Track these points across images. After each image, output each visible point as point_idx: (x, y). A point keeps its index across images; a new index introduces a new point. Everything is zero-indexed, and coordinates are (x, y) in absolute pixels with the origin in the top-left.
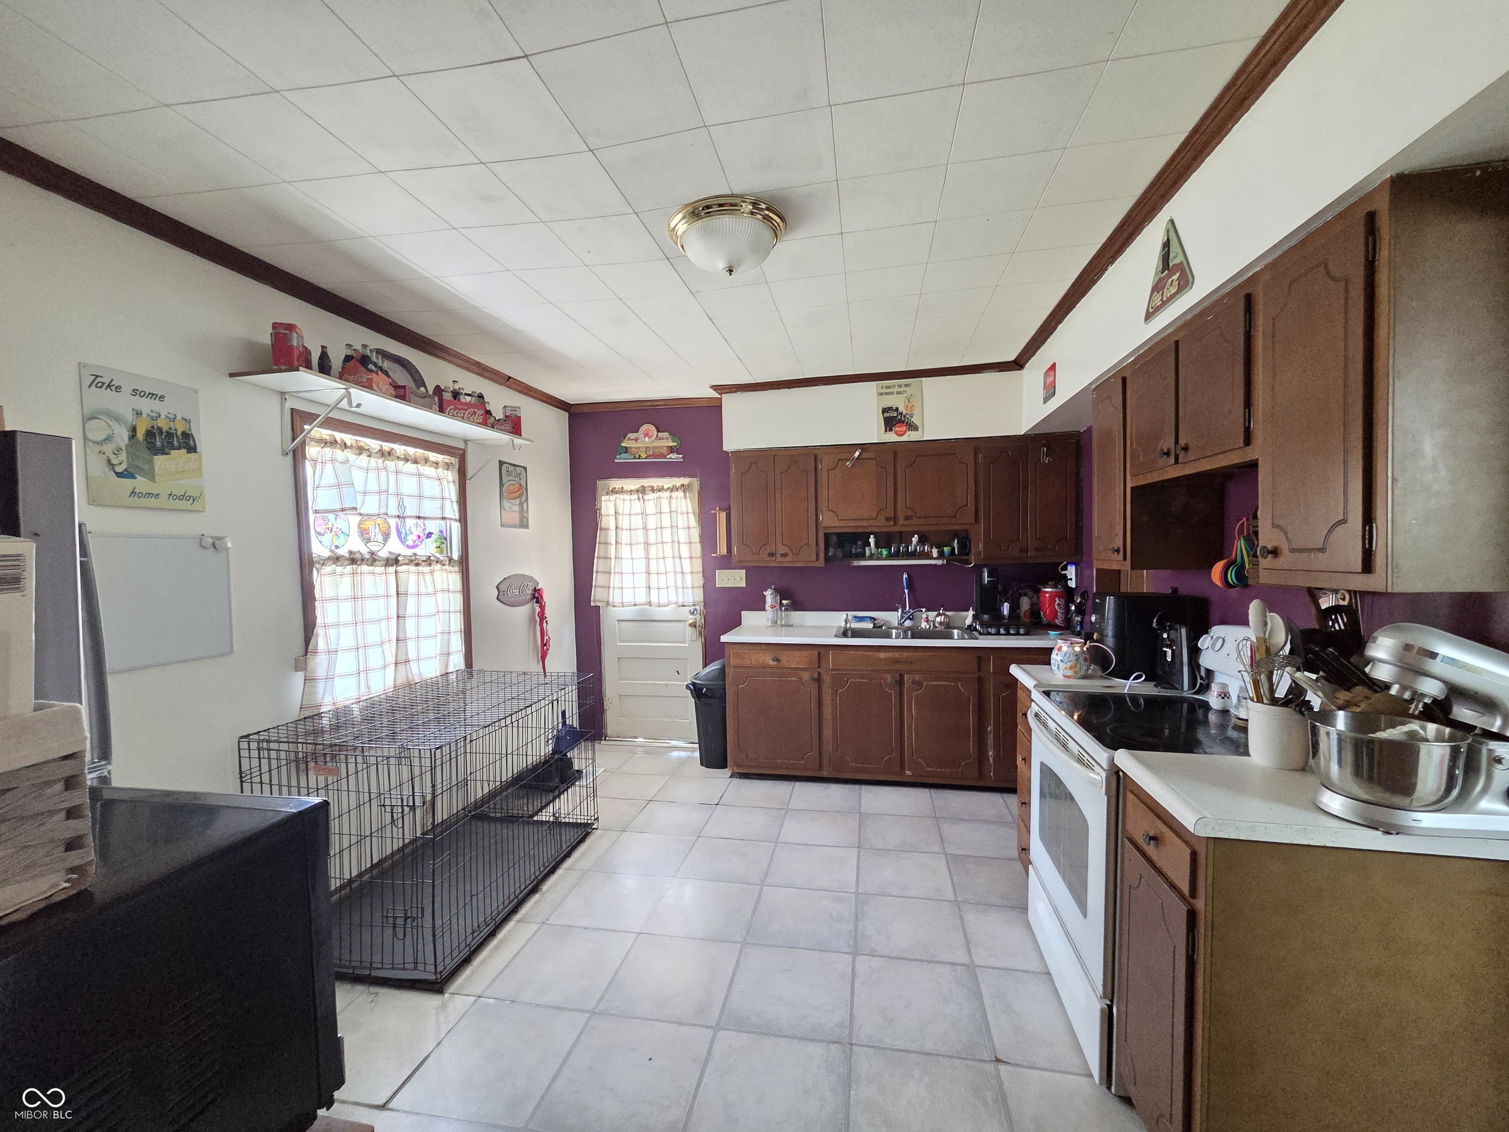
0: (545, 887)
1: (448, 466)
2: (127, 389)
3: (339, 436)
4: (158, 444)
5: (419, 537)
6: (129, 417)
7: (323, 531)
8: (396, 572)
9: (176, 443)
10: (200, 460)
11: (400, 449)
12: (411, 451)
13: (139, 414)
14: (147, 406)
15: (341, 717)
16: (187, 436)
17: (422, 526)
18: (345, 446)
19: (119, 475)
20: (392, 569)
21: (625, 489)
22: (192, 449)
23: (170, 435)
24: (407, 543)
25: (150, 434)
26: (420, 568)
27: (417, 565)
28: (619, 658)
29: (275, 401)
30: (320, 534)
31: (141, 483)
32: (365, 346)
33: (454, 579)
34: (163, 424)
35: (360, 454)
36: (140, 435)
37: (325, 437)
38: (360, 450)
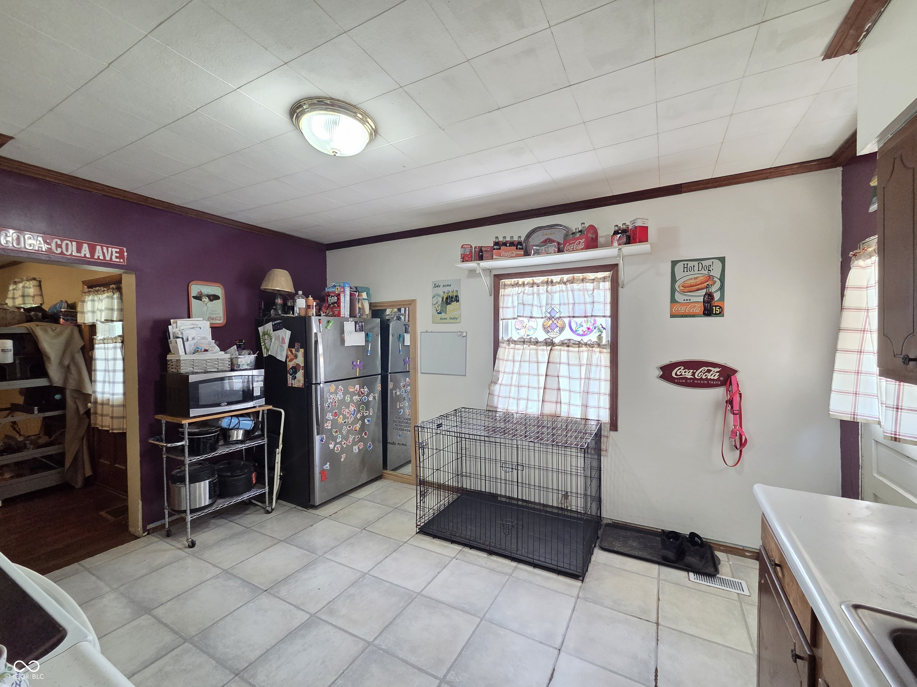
1: (604, 279)
2: (442, 286)
3: (521, 281)
4: (449, 301)
5: (589, 329)
6: (442, 294)
7: (520, 328)
8: (551, 349)
9: (453, 300)
10: (460, 304)
11: (556, 278)
12: (566, 277)
13: (444, 292)
14: (446, 289)
16: (456, 296)
17: (593, 322)
18: (524, 284)
19: (438, 313)
20: (549, 348)
22: (458, 301)
23: (452, 297)
24: (578, 332)
25: (447, 298)
26: (571, 349)
27: (568, 346)
29: (488, 272)
30: (518, 329)
31: (443, 315)
33: (605, 358)
34: (450, 294)
35: (532, 287)
36: (444, 300)
37: (513, 283)
38: (533, 285)
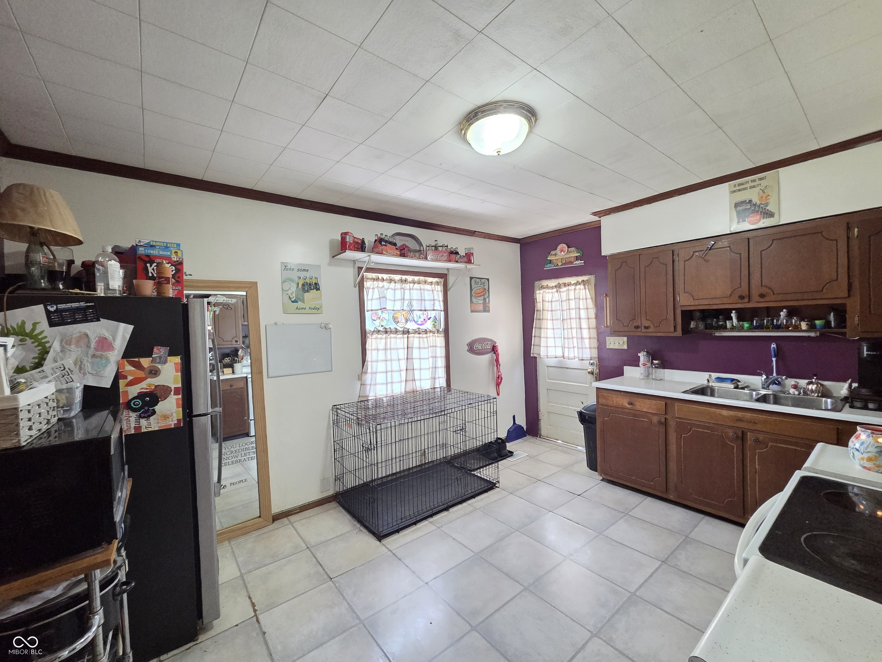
0: (452, 510)
1: (438, 283)
2: (296, 270)
3: (380, 276)
4: (306, 289)
5: (424, 320)
6: (296, 279)
7: (375, 319)
8: (408, 337)
9: (312, 288)
10: (321, 293)
11: (410, 278)
12: (416, 278)
13: (300, 278)
14: (302, 274)
15: (378, 403)
16: (316, 284)
17: (426, 314)
18: (383, 280)
19: (292, 302)
20: (406, 336)
21: (549, 285)
22: (318, 289)
23: (310, 284)
24: (418, 323)
25: (303, 285)
26: (421, 335)
27: (419, 333)
28: (547, 389)
29: (352, 264)
30: (374, 320)
31: (300, 304)
32: (382, 234)
33: (440, 340)
34: (308, 281)
35: (391, 283)
36: (300, 286)
37: (374, 277)
38: (391, 281)
